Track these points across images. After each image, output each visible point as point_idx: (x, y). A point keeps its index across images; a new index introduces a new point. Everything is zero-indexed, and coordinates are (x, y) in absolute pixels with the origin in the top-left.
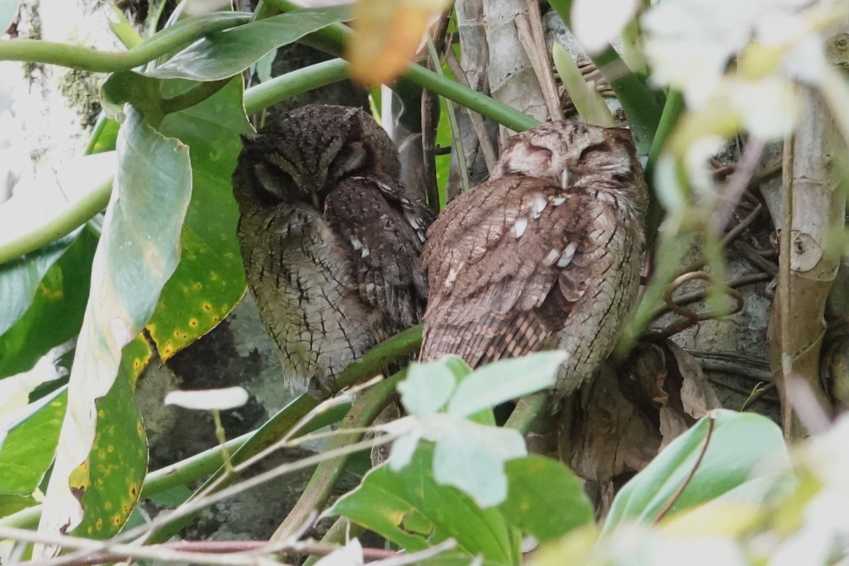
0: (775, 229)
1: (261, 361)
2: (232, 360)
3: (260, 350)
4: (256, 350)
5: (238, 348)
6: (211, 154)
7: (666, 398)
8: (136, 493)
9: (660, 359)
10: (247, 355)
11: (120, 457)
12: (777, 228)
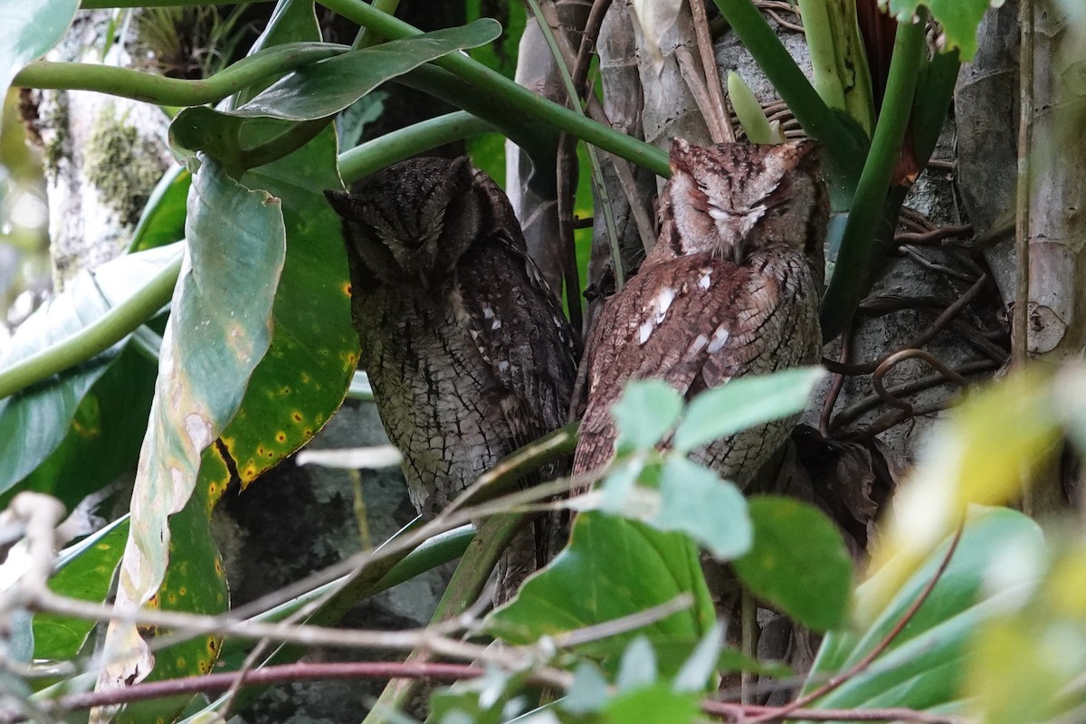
0: (1003, 304)
1: (344, 509)
2: (309, 507)
3: (343, 495)
4: (338, 495)
5: (317, 492)
6: (299, 226)
7: (875, 508)
8: (215, 647)
9: (866, 462)
10: (327, 500)
11: (194, 601)
12: (1007, 303)
